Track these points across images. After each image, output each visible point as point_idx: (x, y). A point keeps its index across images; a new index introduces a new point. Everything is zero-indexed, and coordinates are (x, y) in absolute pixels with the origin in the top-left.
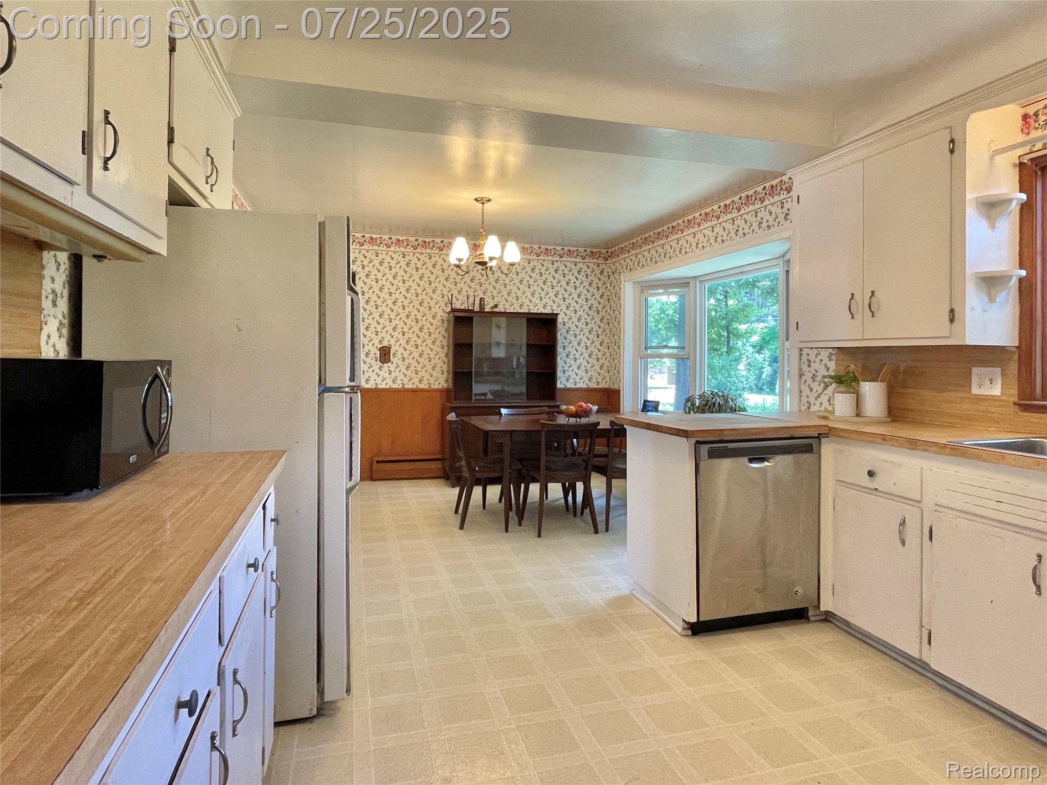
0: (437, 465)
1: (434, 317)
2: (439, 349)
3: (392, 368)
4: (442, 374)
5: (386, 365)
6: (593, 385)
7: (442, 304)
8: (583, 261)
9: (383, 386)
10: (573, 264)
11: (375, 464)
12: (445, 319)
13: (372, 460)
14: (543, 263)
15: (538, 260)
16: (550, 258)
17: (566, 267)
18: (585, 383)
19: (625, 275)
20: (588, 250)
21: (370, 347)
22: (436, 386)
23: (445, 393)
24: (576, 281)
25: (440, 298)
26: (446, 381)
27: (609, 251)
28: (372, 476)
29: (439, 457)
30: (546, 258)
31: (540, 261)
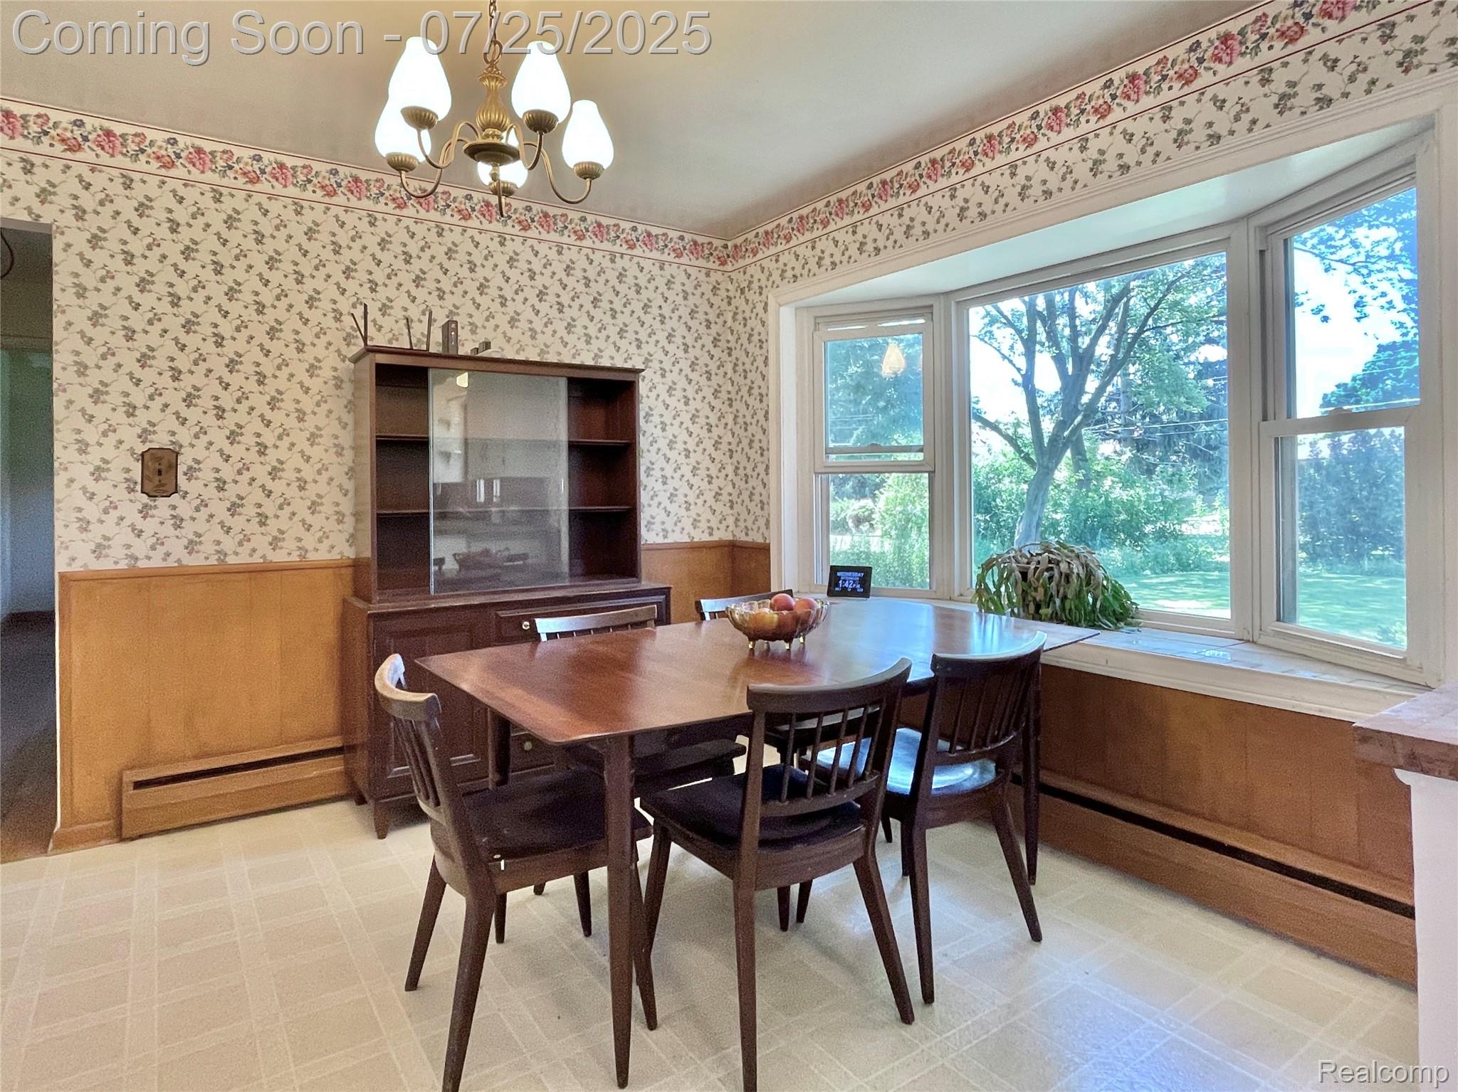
0: (334, 766)
1: (312, 370)
2: (330, 457)
3: (185, 509)
4: (340, 522)
5: (161, 502)
6: (701, 536)
7: (336, 338)
8: (677, 260)
9: (156, 562)
10: (657, 265)
11: (129, 791)
12: (345, 379)
13: (121, 779)
14: (591, 256)
15: (581, 248)
16: (607, 246)
17: (642, 270)
18: (685, 532)
19: (775, 290)
20: (688, 237)
21: (108, 451)
22: (321, 555)
23: (350, 570)
24: (663, 304)
25: (329, 322)
26: (352, 539)
27: (730, 244)
28: (119, 827)
29: (335, 742)
30: (598, 245)
31: (585, 251)
